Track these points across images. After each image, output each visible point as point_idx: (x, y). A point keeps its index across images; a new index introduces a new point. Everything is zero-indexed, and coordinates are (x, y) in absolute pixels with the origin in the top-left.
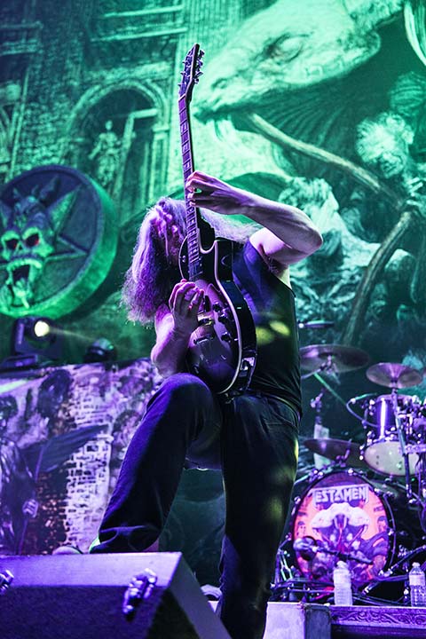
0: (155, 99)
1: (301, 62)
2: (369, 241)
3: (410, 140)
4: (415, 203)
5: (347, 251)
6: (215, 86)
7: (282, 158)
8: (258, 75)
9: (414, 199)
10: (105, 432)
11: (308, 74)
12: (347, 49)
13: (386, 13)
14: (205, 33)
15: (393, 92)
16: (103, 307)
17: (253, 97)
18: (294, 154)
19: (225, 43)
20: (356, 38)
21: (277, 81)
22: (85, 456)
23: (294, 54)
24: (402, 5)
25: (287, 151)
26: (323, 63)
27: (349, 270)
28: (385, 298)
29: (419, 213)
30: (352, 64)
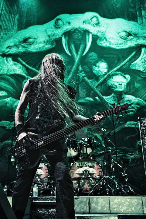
1: (34, 46)
6: (7, 48)
7: (26, 71)
8: (21, 47)
12: (46, 44)
13: (58, 37)
14: (6, 33)
17: (19, 53)
18: (29, 70)
19: (12, 36)
20: (49, 42)
21: (26, 50)
23: (32, 43)
24: (62, 36)
25: (27, 69)
26: (40, 47)
30: (47, 48)
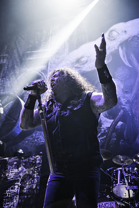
0: (42, 76)
1: (87, 64)
2: (110, 119)
3: (122, 87)
4: (124, 107)
5: (103, 122)
9: (124, 105)
10: (18, 182)
11: (90, 68)
13: (113, 50)
15: (116, 72)
16: (23, 141)
19: (64, 59)
22: (10, 191)
23: (85, 62)
24: (118, 47)
26: (94, 65)
27: (104, 128)
28: (116, 137)
29: (126, 109)
